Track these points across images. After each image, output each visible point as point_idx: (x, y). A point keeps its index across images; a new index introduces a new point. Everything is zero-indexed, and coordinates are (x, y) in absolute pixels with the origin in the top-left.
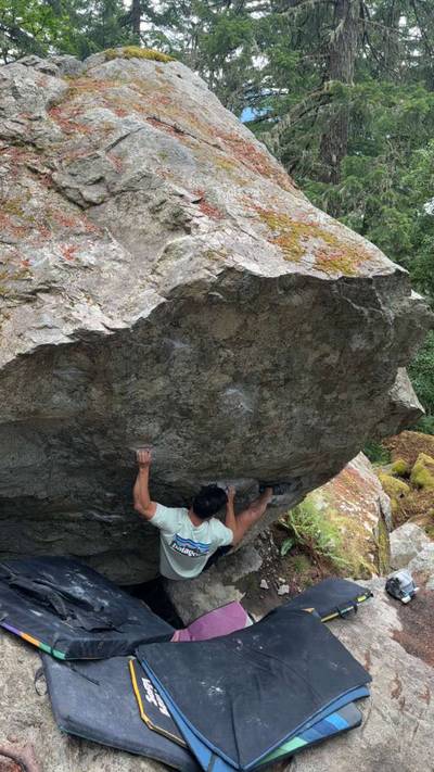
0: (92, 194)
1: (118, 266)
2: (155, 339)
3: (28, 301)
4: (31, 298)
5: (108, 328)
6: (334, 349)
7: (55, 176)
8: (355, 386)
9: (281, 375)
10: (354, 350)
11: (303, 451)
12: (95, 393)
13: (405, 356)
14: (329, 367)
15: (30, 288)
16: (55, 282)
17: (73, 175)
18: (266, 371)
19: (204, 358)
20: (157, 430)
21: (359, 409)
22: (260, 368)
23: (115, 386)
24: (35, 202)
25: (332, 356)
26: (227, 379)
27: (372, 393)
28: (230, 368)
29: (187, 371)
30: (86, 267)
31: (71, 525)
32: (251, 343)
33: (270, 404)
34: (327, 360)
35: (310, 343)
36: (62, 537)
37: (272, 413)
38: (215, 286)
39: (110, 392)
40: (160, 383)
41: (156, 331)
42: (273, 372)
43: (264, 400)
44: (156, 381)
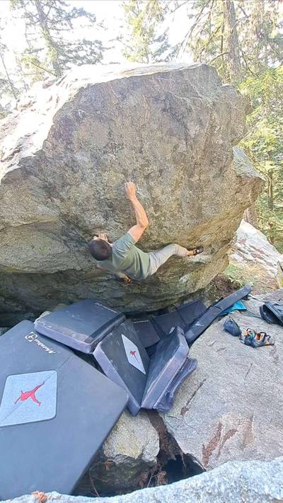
2: (63, 156)
5: (34, 154)
6: (180, 139)
10: (193, 136)
12: (57, 201)
14: (182, 155)
18: (142, 166)
20: (102, 220)
23: (62, 194)
25: (181, 145)
26: (121, 176)
28: (117, 167)
32: (122, 146)
33: (157, 190)
34: (180, 150)
36: (104, 289)
42: (148, 166)
43: (152, 188)
44: (80, 186)
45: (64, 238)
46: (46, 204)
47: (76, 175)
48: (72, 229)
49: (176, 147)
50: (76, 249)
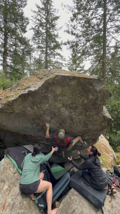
0: (43, 77)
2: (44, 93)
3: (25, 89)
5: (34, 90)
6: (86, 98)
8: (93, 110)
9: (74, 105)
10: (90, 99)
11: (84, 129)
12: (35, 108)
13: (104, 102)
14: (85, 104)
16: (30, 86)
17: (41, 75)
19: (55, 99)
20: (50, 119)
21: (95, 117)
22: (69, 103)
23: (38, 106)
24: (34, 79)
25: (85, 101)
26: (61, 105)
27: (98, 112)
28: (61, 102)
29: (52, 102)
32: (65, 95)
33: (73, 114)
34: (84, 102)
35: (80, 97)
37: (74, 116)
38: (54, 79)
39: (38, 108)
40: (47, 105)
42: (72, 104)
43: (71, 112)
44: (46, 105)
45: (32, 122)
46: (31, 107)
47: (46, 101)
48: (37, 119)
50: (35, 127)
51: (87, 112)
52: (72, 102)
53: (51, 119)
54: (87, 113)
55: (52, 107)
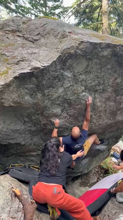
0: (36, 38)
1: (45, 52)
2: (58, 71)
3: (17, 64)
4: (18, 63)
5: (42, 66)
6: (119, 76)
7: (25, 36)
9: (101, 87)
11: (110, 122)
12: (39, 95)
14: (117, 84)
15: (17, 60)
16: (25, 58)
17: (30, 34)
18: (96, 85)
19: (75, 79)
20: (60, 112)
22: (94, 83)
23: (46, 91)
24: (19, 42)
26: (83, 88)
28: (84, 83)
29: (69, 85)
30: (35, 53)
31: (33, 158)
32: (90, 72)
33: (98, 100)
34: (117, 81)
35: (110, 74)
36: (30, 163)
37: (99, 104)
38: (77, 48)
39: (44, 95)
41: (58, 67)
42: (99, 86)
43: (96, 98)
44: (59, 89)
45: (26, 119)
46: (31, 95)
47: (59, 83)
48: (37, 114)
49: (116, 79)
51: (118, 96)
52: (100, 83)
53: (62, 112)
54: (117, 98)
55: (68, 93)
